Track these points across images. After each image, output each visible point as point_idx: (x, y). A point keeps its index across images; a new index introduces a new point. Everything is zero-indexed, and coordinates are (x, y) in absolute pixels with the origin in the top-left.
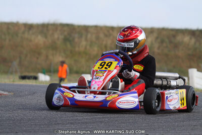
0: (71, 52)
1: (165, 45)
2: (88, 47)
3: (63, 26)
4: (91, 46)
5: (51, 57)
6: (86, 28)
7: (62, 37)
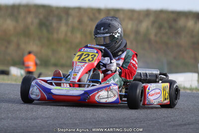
0: (48, 40)
1: (163, 30)
2: (69, 34)
3: (38, 7)
4: (72, 32)
5: (22, 46)
6: (67, 11)
7: (36, 21)
